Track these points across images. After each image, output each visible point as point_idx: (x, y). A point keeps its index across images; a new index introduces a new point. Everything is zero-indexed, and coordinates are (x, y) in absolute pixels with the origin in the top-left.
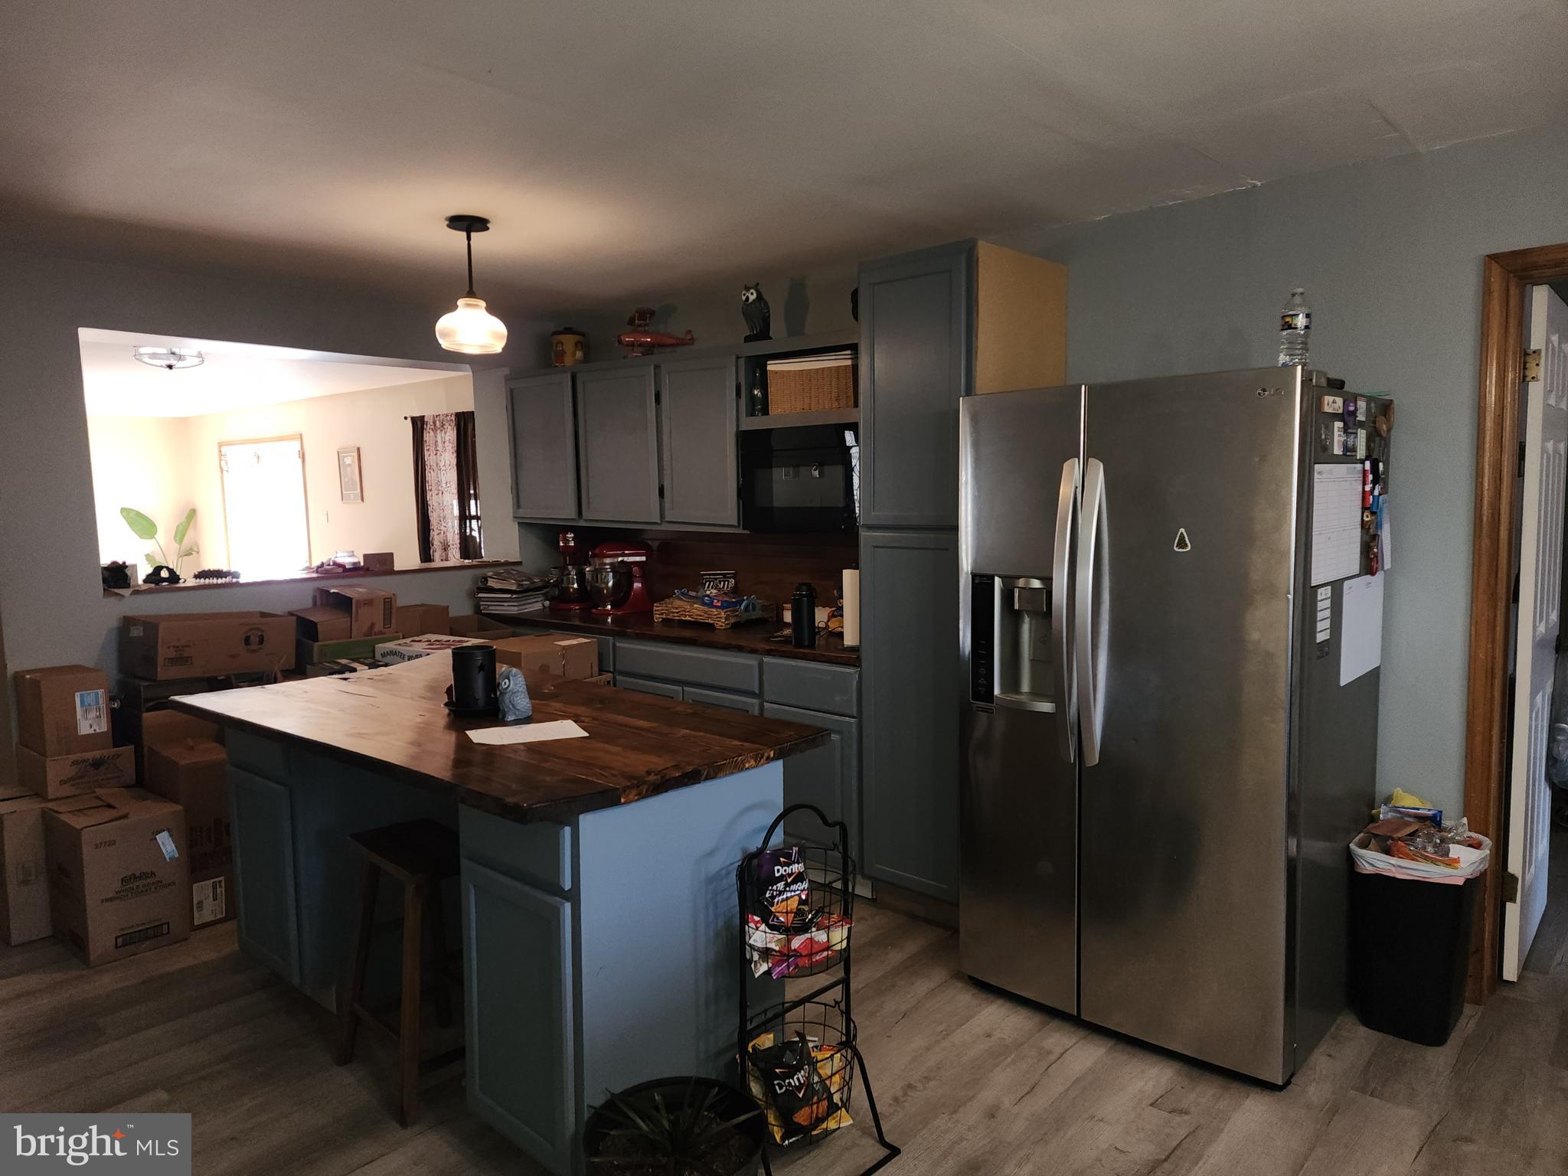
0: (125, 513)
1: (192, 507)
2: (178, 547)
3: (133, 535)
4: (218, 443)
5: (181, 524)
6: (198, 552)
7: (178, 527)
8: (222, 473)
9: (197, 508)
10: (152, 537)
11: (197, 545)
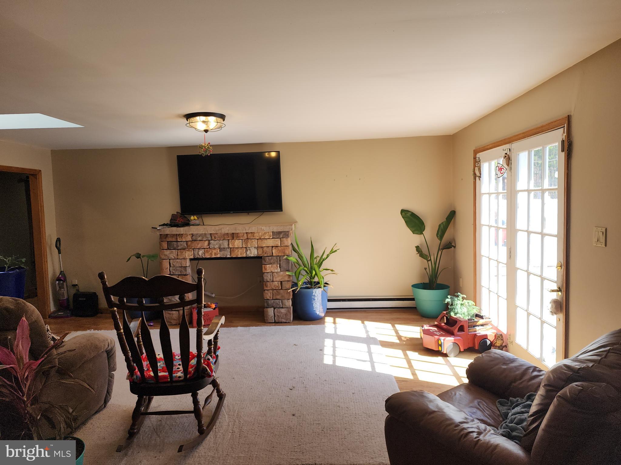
0: (403, 214)
1: (453, 209)
2: (440, 241)
3: (408, 231)
4: (474, 151)
5: (442, 223)
6: (455, 247)
7: (440, 226)
8: (475, 179)
9: (456, 211)
10: (421, 233)
11: (454, 240)
